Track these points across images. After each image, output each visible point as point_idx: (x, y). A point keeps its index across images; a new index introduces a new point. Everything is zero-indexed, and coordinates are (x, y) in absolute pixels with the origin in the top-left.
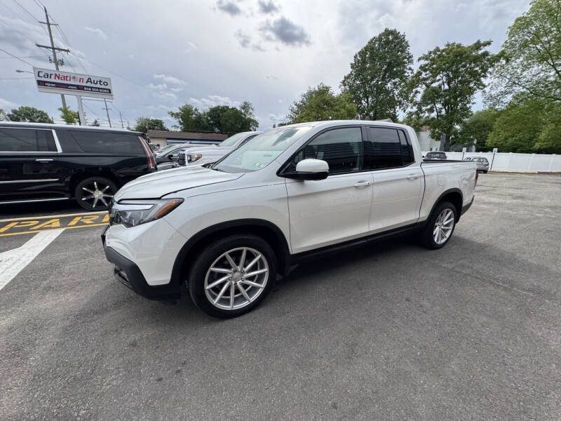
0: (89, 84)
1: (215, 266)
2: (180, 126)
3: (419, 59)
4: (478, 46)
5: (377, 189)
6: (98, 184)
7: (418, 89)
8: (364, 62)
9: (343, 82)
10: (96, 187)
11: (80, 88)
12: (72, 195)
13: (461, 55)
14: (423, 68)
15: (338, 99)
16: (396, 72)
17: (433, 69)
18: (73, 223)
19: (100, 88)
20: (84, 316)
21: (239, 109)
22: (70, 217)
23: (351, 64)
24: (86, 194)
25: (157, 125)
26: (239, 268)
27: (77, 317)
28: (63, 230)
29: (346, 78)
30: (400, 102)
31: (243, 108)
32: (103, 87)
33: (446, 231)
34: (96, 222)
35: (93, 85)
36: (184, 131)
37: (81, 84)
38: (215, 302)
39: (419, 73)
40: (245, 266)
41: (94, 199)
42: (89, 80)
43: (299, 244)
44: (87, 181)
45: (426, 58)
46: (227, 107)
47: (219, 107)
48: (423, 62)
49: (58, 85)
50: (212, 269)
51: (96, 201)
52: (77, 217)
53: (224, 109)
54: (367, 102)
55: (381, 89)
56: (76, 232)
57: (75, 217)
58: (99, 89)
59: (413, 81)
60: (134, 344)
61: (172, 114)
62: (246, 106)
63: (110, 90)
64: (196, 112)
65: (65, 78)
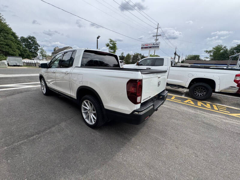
0: (153, 46)
2: (210, 57)
11: (150, 47)
19: (156, 46)
25: (196, 58)
32: (157, 46)
35: (154, 46)
36: (212, 60)
49: (146, 48)
61: (207, 51)
63: (158, 46)
64: (224, 49)
65: (147, 45)
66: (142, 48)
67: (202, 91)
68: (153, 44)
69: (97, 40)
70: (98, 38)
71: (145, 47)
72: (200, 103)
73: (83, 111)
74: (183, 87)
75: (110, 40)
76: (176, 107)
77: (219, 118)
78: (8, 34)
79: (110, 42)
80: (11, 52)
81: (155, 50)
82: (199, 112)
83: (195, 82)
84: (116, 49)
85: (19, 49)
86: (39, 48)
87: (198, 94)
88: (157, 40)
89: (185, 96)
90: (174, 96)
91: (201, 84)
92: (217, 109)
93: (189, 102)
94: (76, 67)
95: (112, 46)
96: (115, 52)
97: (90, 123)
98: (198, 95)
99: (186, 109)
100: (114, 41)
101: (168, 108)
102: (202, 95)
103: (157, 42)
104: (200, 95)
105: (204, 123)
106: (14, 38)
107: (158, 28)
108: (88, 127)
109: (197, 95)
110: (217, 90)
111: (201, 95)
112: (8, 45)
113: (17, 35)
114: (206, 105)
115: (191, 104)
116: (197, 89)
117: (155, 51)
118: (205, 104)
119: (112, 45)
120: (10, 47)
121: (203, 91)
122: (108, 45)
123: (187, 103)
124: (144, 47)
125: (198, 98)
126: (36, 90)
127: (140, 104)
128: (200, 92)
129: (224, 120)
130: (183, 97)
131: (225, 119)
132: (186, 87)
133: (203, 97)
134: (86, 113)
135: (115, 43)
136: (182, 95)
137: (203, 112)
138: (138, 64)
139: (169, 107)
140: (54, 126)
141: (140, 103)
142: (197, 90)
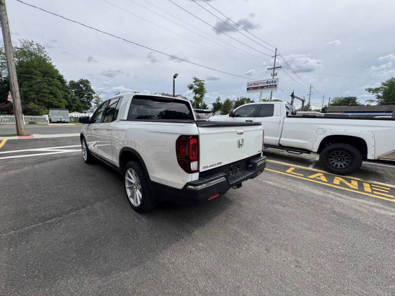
0: (267, 85)
11: (262, 87)
19: (271, 85)
32: (274, 84)
35: (269, 84)
63: (276, 85)
65: (257, 84)
66: (248, 89)
67: (343, 158)
68: (267, 82)
69: (174, 81)
70: (175, 77)
71: (253, 88)
72: (337, 180)
73: (127, 186)
74: (309, 152)
75: (195, 79)
76: (291, 186)
77: (367, 206)
78: (53, 78)
79: (194, 82)
80: (56, 103)
81: (272, 91)
82: (331, 195)
83: (330, 143)
84: (204, 93)
85: (66, 99)
86: (93, 95)
87: (335, 164)
88: (274, 75)
89: (313, 168)
90: (293, 167)
91: (340, 145)
92: (370, 191)
93: (319, 177)
94: (121, 120)
95: (197, 87)
96: (202, 96)
97: (136, 205)
98: (337, 165)
99: (307, 189)
100: (200, 81)
101: (274, 187)
102: (343, 165)
103: (275, 77)
104: (339, 165)
105: (334, 212)
106: (60, 84)
107: (275, 56)
108: (132, 210)
109: (334, 166)
110: (370, 157)
111: (341, 166)
112: (51, 93)
113: (65, 78)
114: (350, 183)
115: (320, 180)
116: (334, 155)
117: (271, 94)
118: (349, 181)
119: (197, 85)
120: (55, 97)
121: (345, 158)
122: (191, 88)
123: (314, 179)
124: (251, 88)
125: (335, 170)
126: (75, 156)
127: (198, 173)
128: (339, 160)
129: (377, 211)
130: (310, 168)
131: (380, 208)
132: (313, 150)
133: (345, 168)
134: (131, 188)
135: (203, 84)
136: (308, 166)
137: (339, 195)
138: (232, 115)
139: (276, 184)
140: (84, 207)
141: (198, 171)
142: (334, 157)
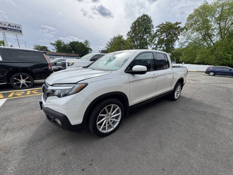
1: (101, 114)
2: (56, 49)
3: (156, 27)
4: (177, 24)
5: (159, 78)
6: (22, 76)
7: (156, 39)
8: (136, 27)
9: (128, 34)
10: (21, 77)
12: (9, 81)
13: (171, 27)
14: (158, 31)
15: (126, 41)
16: (148, 32)
17: (161, 31)
18: (11, 95)
20: (32, 142)
21: (83, 43)
22: (8, 92)
23: (131, 27)
24: (16, 81)
25: (44, 48)
26: (110, 113)
27: (29, 144)
28: (6, 99)
29: (129, 33)
30: (149, 43)
31: (85, 43)
33: (178, 93)
34: (23, 95)
35: (12, 28)
36: (58, 52)
37: (5, 27)
38: (100, 130)
39: (156, 33)
40: (112, 113)
41: (20, 83)
42: (9, 25)
43: (133, 101)
44: (17, 74)
45: (159, 27)
46: (78, 42)
47: (74, 42)
48: (158, 28)
50: (100, 115)
51: (21, 85)
52: (12, 93)
53: (77, 43)
54: (137, 43)
55: (142, 38)
56: (13, 100)
57: (11, 92)
58: (15, 30)
59: (154, 36)
60: (64, 154)
61: (52, 44)
62: (86, 42)
64: (63, 44)
